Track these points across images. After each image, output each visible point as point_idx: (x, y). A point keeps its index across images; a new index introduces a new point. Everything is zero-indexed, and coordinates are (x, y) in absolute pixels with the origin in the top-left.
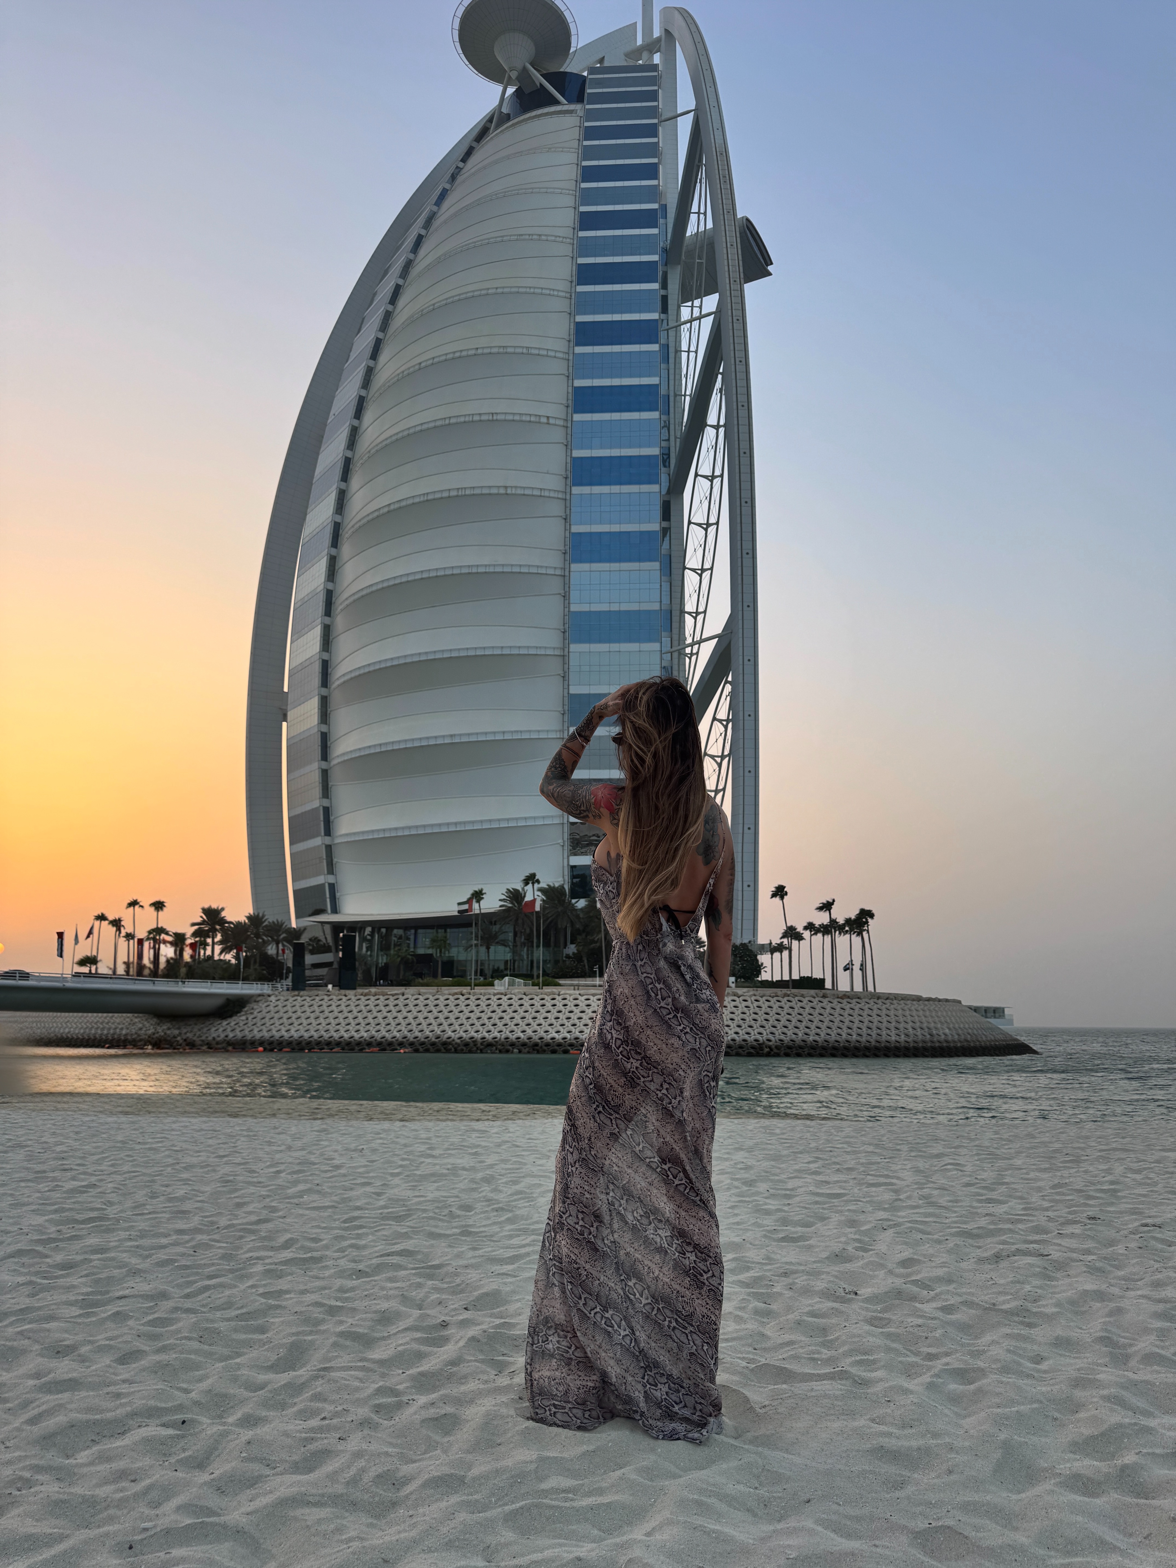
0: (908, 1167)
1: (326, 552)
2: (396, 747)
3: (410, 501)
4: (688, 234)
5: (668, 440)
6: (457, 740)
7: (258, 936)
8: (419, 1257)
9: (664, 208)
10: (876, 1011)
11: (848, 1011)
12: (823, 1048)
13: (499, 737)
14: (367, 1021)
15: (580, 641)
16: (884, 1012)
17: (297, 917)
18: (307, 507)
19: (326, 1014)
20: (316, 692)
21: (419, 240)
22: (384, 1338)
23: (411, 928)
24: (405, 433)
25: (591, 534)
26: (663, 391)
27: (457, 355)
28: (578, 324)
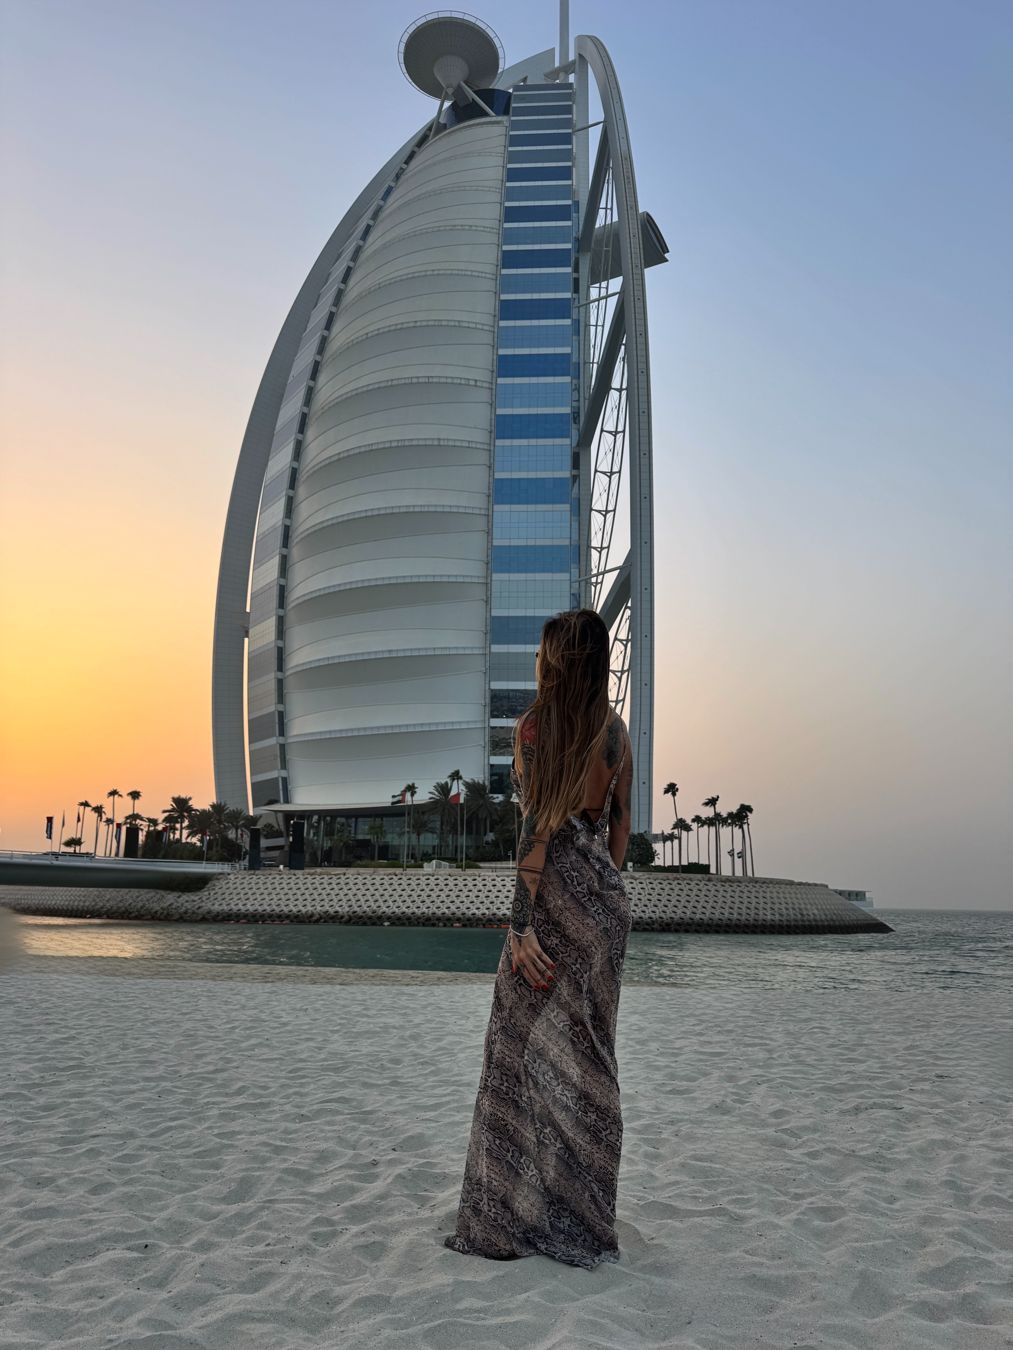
0: (780, 1030)
1: (284, 493)
4: (597, 226)
5: (578, 401)
6: (394, 655)
7: (220, 822)
8: (354, 1104)
9: (577, 204)
10: (754, 894)
11: (730, 893)
12: (708, 925)
13: (431, 653)
14: (313, 897)
15: (502, 571)
16: (762, 894)
17: (255, 805)
18: (269, 455)
19: (278, 890)
20: (274, 612)
21: (368, 229)
22: (322, 1175)
23: (353, 816)
24: (354, 393)
25: (511, 479)
26: (574, 359)
27: (399, 327)
28: (502, 302)
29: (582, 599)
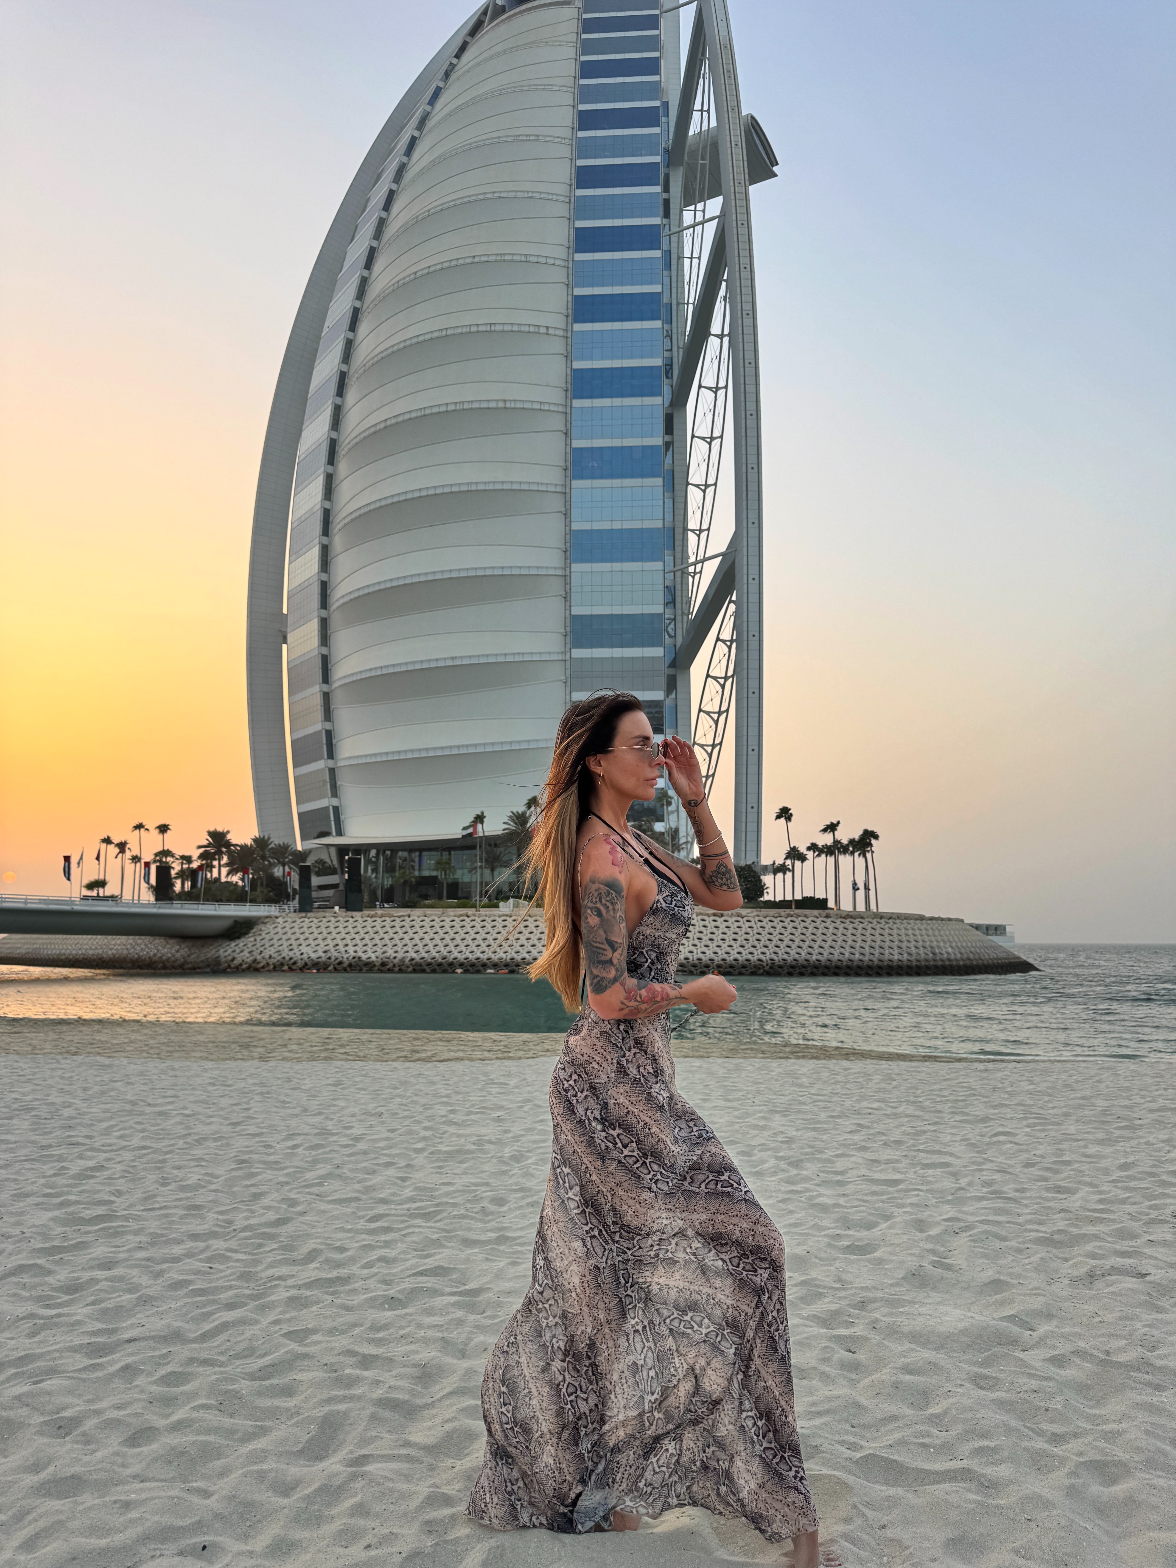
1: (322, 469)
2: (397, 670)
3: (407, 417)
4: (691, 133)
5: (671, 350)
6: (458, 662)
7: (264, 858)
8: (454, 1276)
9: (666, 105)
10: (878, 931)
11: (851, 931)
13: (501, 659)
14: (374, 942)
15: (582, 561)
16: (887, 931)
17: (303, 839)
18: (302, 424)
19: (334, 935)
20: (316, 614)
21: (413, 142)
23: (416, 850)
24: (402, 345)
25: (592, 449)
26: (665, 300)
27: (454, 263)
28: (578, 230)
29: (678, 593)
